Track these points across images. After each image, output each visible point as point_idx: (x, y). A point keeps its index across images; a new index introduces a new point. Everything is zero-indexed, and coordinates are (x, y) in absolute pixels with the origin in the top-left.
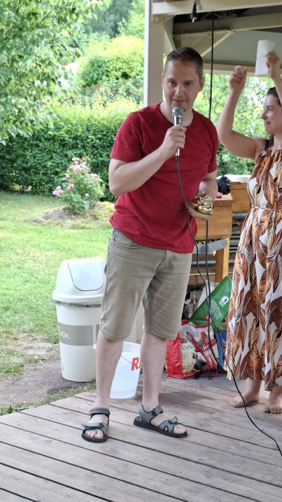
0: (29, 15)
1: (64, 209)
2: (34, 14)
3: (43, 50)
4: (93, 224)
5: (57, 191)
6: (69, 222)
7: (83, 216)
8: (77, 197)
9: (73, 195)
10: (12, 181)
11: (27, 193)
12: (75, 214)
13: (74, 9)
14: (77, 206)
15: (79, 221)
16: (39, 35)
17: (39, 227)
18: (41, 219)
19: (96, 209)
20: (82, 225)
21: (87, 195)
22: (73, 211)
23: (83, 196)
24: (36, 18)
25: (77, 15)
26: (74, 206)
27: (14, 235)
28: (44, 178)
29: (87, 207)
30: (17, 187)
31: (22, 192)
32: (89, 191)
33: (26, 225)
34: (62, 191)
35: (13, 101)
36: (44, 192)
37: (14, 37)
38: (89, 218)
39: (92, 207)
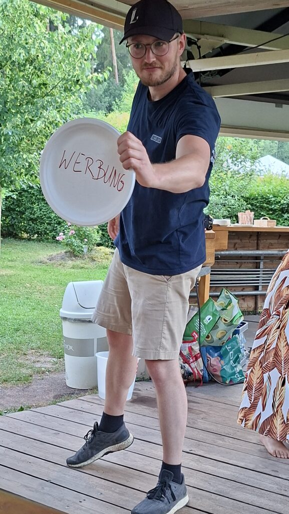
0: (40, 85)
1: (66, 252)
2: (45, 84)
3: (51, 114)
4: (90, 265)
5: (60, 237)
6: (70, 263)
7: (82, 258)
8: (76, 242)
9: (74, 240)
10: (21, 230)
11: (33, 240)
12: (75, 256)
13: (78, 81)
14: (77, 249)
15: (78, 262)
16: (48, 102)
17: (44, 266)
18: (46, 260)
19: (93, 253)
20: (82, 265)
21: (86, 240)
22: (74, 254)
23: (82, 241)
24: (46, 88)
25: (81, 85)
26: (74, 250)
27: (22, 273)
28: (48, 227)
29: (85, 250)
30: (25, 235)
31: (29, 239)
32: (87, 236)
33: (32, 265)
34: (64, 237)
35: (25, 156)
36: (48, 239)
37: (27, 103)
38: (88, 260)
39: (90, 250)
